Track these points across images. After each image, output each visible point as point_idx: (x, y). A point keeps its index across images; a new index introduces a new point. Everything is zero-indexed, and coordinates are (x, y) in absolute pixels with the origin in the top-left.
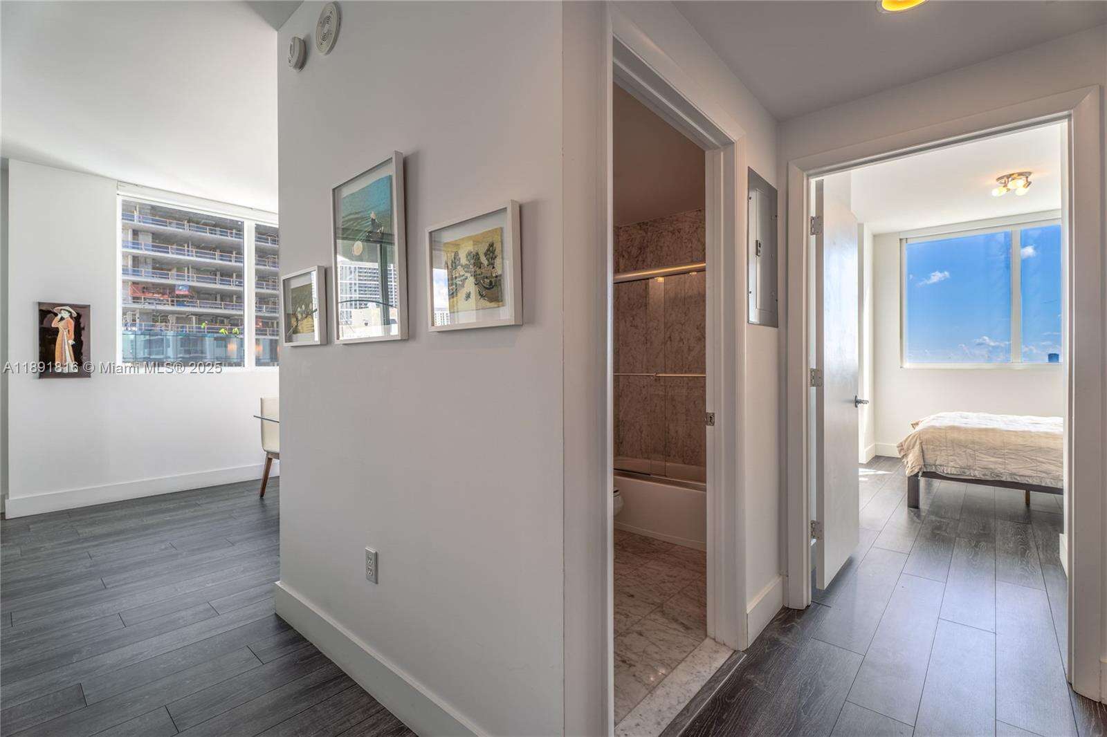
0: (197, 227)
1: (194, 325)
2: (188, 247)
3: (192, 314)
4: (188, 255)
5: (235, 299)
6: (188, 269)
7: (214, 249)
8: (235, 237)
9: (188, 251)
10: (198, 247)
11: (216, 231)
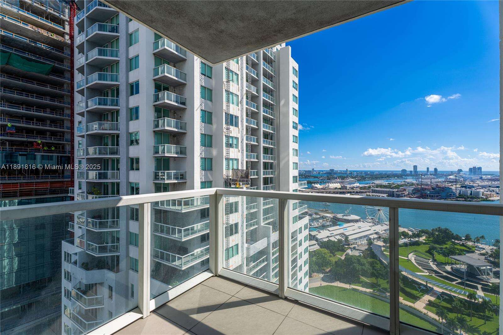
0: (10, 91)
1: (8, 147)
2: (4, 102)
3: (6, 141)
4: (4, 107)
5: (35, 133)
6: (4, 115)
7: (22, 104)
8: (36, 98)
9: (4, 104)
10: (11, 103)
11: (23, 94)
